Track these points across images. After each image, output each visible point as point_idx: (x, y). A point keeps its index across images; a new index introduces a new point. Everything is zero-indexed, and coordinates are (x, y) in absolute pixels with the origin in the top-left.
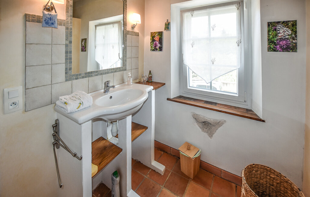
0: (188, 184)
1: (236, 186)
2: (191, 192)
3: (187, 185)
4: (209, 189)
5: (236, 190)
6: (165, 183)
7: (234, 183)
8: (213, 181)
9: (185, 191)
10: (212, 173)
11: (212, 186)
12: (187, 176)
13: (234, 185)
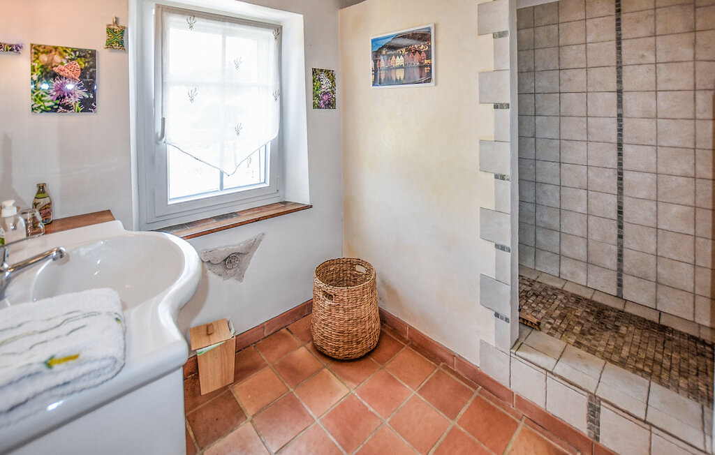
0: (235, 395)
1: (287, 329)
2: (249, 397)
3: (234, 398)
4: (266, 365)
5: (290, 332)
6: (196, 445)
7: (282, 328)
8: (260, 353)
9: (241, 406)
10: (249, 346)
11: (265, 359)
12: (222, 388)
13: (284, 330)
